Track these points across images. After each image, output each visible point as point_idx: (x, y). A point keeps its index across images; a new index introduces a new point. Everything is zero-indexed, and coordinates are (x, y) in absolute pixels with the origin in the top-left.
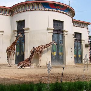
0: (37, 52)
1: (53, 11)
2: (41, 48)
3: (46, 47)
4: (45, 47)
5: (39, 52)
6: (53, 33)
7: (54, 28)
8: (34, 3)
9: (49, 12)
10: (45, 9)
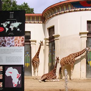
0: (68, 62)
1: (86, 10)
2: (72, 57)
3: (79, 56)
4: (77, 56)
5: (70, 61)
6: (87, 38)
7: (88, 32)
8: (63, 5)
9: (81, 12)
10: (76, 10)
